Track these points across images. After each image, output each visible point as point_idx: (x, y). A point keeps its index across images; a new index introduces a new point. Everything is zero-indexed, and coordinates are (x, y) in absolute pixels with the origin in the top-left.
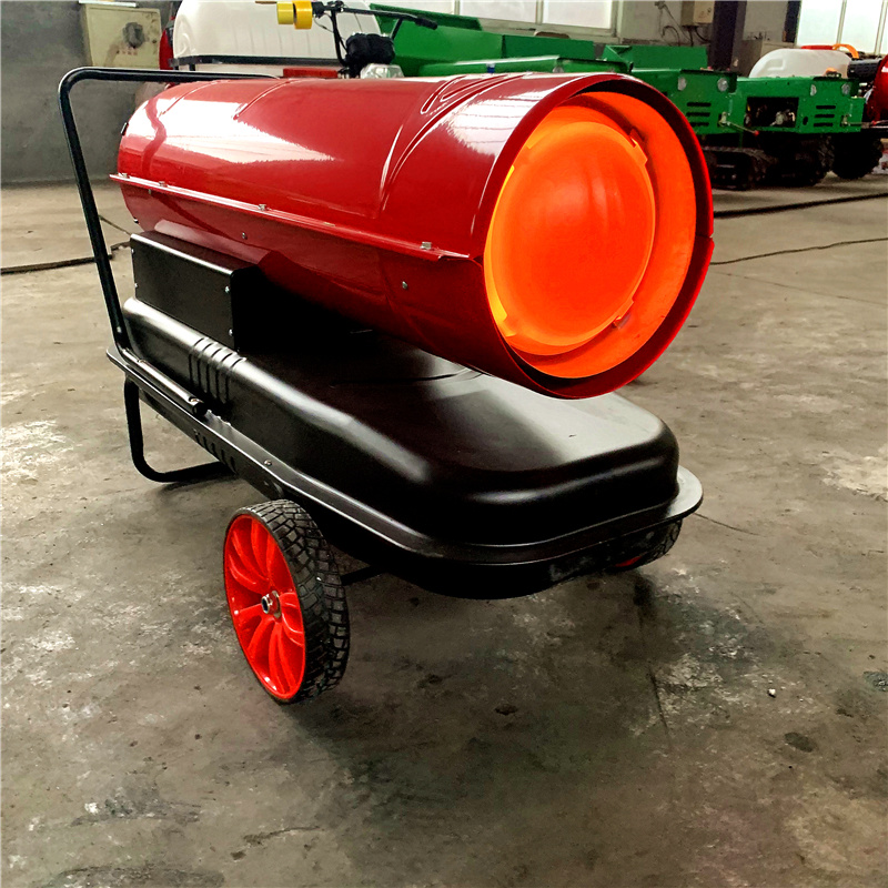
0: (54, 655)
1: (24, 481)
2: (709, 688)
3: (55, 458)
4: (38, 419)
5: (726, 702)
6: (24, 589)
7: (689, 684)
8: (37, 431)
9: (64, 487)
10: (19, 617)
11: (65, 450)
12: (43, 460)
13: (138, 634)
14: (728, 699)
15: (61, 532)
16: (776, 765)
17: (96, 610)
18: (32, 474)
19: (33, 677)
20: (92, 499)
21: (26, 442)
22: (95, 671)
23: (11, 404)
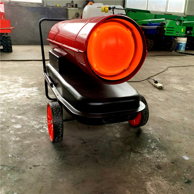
0: (17, 129)
1: (27, 98)
2: (143, 153)
3: (34, 94)
4: (35, 87)
5: (146, 157)
6: (17, 117)
8: (34, 89)
9: (33, 99)
10: (14, 121)
11: (37, 93)
12: (32, 94)
13: (33, 127)
15: (29, 107)
16: (150, 171)
17: (28, 122)
18: (29, 97)
19: (11, 132)
20: (37, 102)
21: (31, 91)
22: (22, 132)
23: (32, 84)
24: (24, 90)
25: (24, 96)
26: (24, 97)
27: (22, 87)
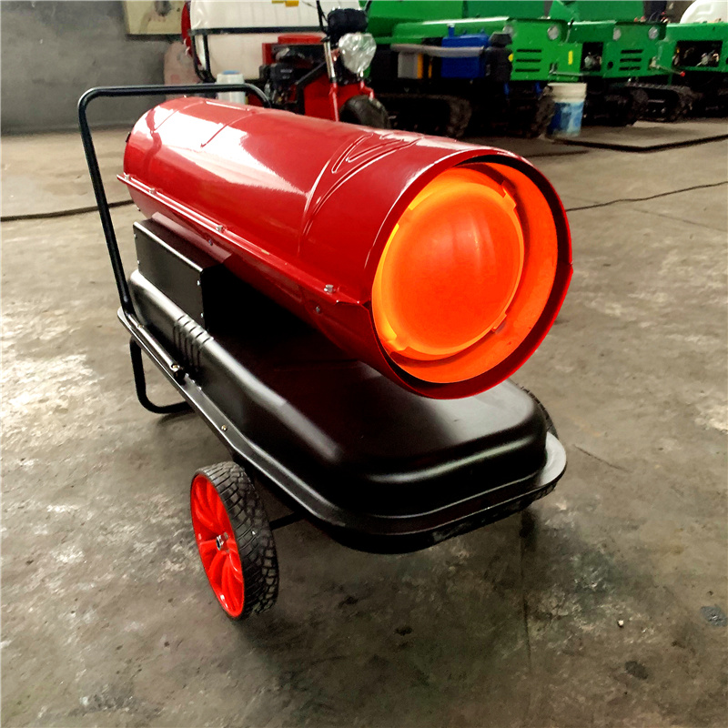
0: (68, 567)
1: (58, 410)
2: (570, 617)
3: (83, 390)
4: (72, 353)
5: (582, 630)
6: (50, 508)
7: (554, 612)
8: (71, 365)
9: (87, 416)
10: (45, 532)
11: (91, 382)
12: (73, 391)
13: (131, 551)
14: (583, 627)
15: (81, 456)
16: (614, 690)
17: (101, 528)
18: (64, 404)
19: (51, 586)
20: (107, 428)
21: (63, 375)
22: (96, 582)
23: (54, 339)
24: (33, 374)
25: (41, 401)
26: (43, 406)
27: (21, 357)
